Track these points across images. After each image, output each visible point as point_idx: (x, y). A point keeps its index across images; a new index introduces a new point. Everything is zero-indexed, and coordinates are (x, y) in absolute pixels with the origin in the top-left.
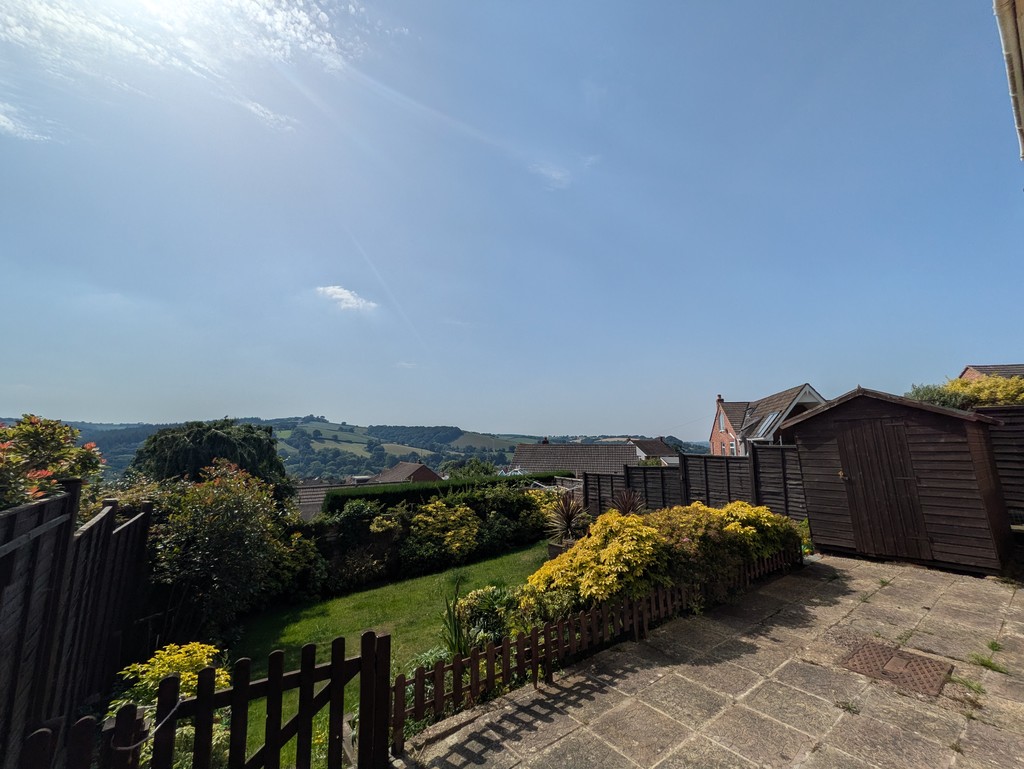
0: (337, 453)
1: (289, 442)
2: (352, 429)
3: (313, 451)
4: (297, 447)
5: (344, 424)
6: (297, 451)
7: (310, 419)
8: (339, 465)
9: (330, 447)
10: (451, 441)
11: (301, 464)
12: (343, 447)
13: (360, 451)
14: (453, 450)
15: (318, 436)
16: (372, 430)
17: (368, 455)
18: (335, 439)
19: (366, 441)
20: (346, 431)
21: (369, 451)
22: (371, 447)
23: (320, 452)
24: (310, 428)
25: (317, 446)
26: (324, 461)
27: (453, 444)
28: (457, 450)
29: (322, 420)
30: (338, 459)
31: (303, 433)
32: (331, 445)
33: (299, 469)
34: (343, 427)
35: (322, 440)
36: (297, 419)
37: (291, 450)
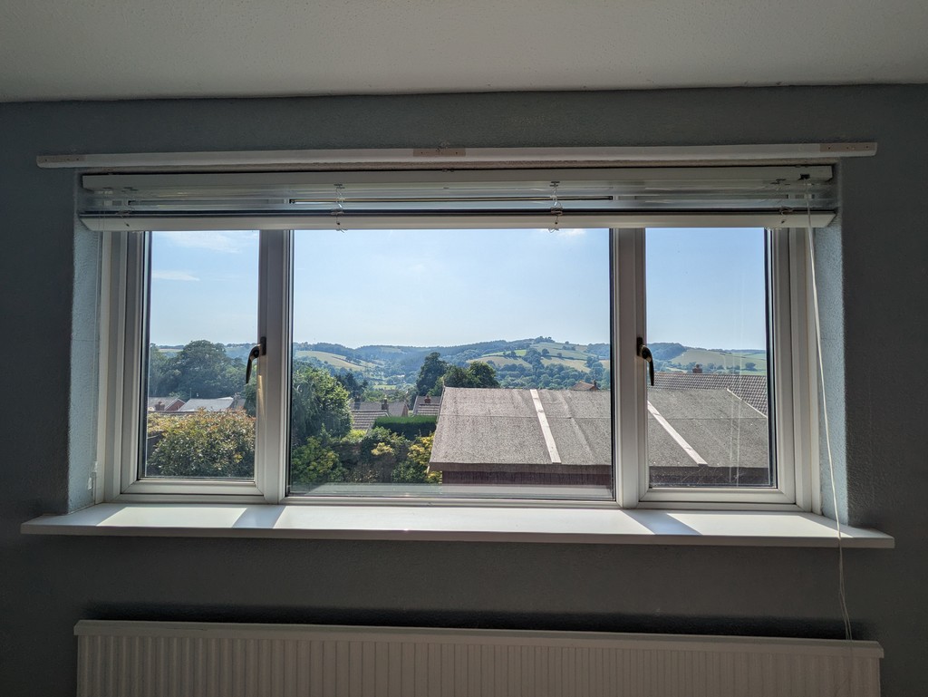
0: (561, 368)
1: (525, 359)
2: (573, 348)
3: (543, 366)
4: (530, 363)
5: (567, 343)
6: (531, 366)
7: (540, 340)
8: (563, 378)
9: (556, 363)
11: (534, 377)
12: (567, 363)
13: (580, 366)
15: (546, 354)
16: (592, 348)
17: (588, 370)
18: (560, 356)
19: (586, 357)
20: (568, 349)
21: (589, 367)
22: (590, 363)
23: (547, 367)
24: (540, 348)
25: (545, 362)
26: (552, 375)
29: (549, 340)
30: (562, 373)
31: (535, 352)
32: (556, 362)
33: (533, 381)
34: (567, 346)
35: (549, 357)
36: (531, 340)
37: (526, 365)
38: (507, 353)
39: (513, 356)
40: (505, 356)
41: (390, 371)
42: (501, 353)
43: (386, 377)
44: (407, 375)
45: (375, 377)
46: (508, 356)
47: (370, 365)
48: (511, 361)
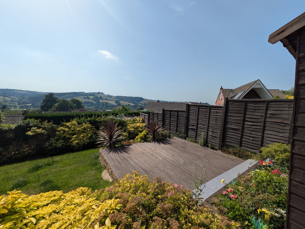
0: (107, 103)
1: (93, 100)
2: (111, 97)
3: (100, 102)
4: (95, 101)
5: (109, 95)
6: (95, 102)
7: (99, 93)
8: (107, 107)
9: (105, 102)
10: (140, 101)
11: (97, 106)
12: (108, 102)
13: (113, 103)
14: (141, 104)
15: (101, 98)
16: (117, 97)
17: (116, 104)
18: (106, 99)
19: (115, 100)
20: (109, 97)
21: (116, 103)
22: (116, 102)
23: (102, 103)
24: (99, 96)
25: (101, 101)
26: (103, 106)
27: (141, 102)
28: (142, 104)
29: (102, 93)
30: (107, 105)
31: (97, 97)
32: (105, 101)
33: (96, 107)
34: (109, 96)
35: (102, 99)
36: (95, 93)
37: (93, 102)
38: (86, 97)
39: (88, 98)
40: (85, 98)
41: (21, 102)
42: (83, 97)
43: (18, 105)
44: (33, 104)
45: (11, 105)
46: (86, 98)
47: (7, 98)
48: (87, 100)
